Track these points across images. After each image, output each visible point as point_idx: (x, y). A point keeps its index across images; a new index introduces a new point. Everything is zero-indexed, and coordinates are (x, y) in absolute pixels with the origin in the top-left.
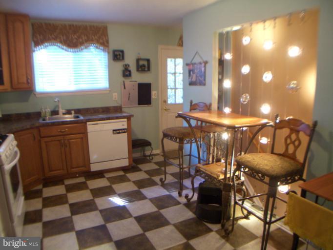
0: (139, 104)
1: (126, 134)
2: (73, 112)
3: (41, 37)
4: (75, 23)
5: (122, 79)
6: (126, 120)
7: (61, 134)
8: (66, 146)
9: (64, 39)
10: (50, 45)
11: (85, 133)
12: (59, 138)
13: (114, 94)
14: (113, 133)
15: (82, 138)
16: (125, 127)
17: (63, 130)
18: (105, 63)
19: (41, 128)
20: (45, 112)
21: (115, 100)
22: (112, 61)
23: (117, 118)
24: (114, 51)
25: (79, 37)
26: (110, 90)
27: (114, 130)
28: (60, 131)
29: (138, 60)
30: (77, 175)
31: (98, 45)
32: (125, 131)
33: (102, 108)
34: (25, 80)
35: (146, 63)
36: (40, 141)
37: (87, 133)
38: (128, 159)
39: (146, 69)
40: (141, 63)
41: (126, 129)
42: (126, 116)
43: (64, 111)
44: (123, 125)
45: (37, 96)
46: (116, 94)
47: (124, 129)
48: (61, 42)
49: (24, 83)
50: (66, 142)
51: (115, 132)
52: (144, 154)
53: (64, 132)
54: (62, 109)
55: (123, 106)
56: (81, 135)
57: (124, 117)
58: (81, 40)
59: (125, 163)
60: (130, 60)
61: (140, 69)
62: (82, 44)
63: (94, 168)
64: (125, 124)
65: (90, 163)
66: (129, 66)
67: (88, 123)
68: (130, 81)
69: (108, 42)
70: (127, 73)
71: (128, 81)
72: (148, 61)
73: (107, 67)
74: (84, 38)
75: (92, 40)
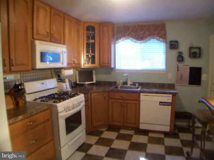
0: (189, 84)
1: (170, 107)
2: (137, 84)
3: (120, 35)
4: (141, 24)
5: (177, 63)
6: (171, 95)
7: (122, 98)
8: (125, 107)
9: (134, 35)
10: (125, 39)
11: (138, 100)
12: (120, 101)
13: (169, 74)
14: (160, 104)
15: (136, 104)
16: (170, 101)
17: (124, 96)
18: (164, 51)
19: (110, 93)
20: (119, 82)
21: (170, 79)
22: (169, 49)
23: (164, 93)
24: (171, 42)
25: (144, 33)
26: (166, 71)
27: (160, 102)
28: (122, 97)
29: (191, 48)
30: (130, 129)
31: (158, 38)
32: (170, 104)
33: (159, 84)
34: (107, 62)
35: (197, 51)
36: (108, 101)
37: (140, 101)
38: (169, 127)
39: (198, 56)
40: (194, 50)
41: (170, 103)
42: (172, 93)
43: (131, 83)
44: (168, 99)
45: (116, 71)
46: (171, 74)
47: (169, 103)
48: (132, 37)
49: (106, 63)
50: (125, 104)
51: (161, 104)
52: (189, 124)
53: (124, 97)
54: (130, 82)
55: (175, 84)
56: (135, 102)
57: (170, 93)
58: (145, 35)
59: (167, 129)
60: (184, 48)
61: (191, 56)
62: (146, 37)
63: (142, 127)
64: (171, 98)
65: (140, 123)
66: (182, 53)
67: (141, 94)
68: (184, 65)
69: (165, 35)
70: (180, 58)
71: (181, 65)
72: (199, 48)
73: (165, 54)
74: (147, 33)
75: (153, 34)
